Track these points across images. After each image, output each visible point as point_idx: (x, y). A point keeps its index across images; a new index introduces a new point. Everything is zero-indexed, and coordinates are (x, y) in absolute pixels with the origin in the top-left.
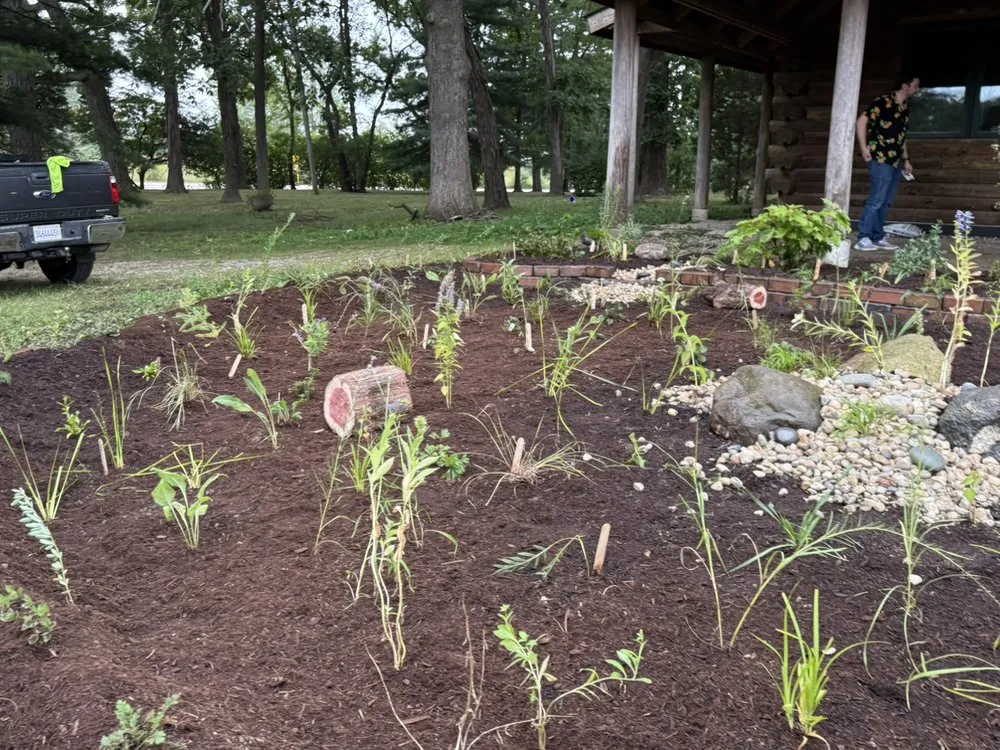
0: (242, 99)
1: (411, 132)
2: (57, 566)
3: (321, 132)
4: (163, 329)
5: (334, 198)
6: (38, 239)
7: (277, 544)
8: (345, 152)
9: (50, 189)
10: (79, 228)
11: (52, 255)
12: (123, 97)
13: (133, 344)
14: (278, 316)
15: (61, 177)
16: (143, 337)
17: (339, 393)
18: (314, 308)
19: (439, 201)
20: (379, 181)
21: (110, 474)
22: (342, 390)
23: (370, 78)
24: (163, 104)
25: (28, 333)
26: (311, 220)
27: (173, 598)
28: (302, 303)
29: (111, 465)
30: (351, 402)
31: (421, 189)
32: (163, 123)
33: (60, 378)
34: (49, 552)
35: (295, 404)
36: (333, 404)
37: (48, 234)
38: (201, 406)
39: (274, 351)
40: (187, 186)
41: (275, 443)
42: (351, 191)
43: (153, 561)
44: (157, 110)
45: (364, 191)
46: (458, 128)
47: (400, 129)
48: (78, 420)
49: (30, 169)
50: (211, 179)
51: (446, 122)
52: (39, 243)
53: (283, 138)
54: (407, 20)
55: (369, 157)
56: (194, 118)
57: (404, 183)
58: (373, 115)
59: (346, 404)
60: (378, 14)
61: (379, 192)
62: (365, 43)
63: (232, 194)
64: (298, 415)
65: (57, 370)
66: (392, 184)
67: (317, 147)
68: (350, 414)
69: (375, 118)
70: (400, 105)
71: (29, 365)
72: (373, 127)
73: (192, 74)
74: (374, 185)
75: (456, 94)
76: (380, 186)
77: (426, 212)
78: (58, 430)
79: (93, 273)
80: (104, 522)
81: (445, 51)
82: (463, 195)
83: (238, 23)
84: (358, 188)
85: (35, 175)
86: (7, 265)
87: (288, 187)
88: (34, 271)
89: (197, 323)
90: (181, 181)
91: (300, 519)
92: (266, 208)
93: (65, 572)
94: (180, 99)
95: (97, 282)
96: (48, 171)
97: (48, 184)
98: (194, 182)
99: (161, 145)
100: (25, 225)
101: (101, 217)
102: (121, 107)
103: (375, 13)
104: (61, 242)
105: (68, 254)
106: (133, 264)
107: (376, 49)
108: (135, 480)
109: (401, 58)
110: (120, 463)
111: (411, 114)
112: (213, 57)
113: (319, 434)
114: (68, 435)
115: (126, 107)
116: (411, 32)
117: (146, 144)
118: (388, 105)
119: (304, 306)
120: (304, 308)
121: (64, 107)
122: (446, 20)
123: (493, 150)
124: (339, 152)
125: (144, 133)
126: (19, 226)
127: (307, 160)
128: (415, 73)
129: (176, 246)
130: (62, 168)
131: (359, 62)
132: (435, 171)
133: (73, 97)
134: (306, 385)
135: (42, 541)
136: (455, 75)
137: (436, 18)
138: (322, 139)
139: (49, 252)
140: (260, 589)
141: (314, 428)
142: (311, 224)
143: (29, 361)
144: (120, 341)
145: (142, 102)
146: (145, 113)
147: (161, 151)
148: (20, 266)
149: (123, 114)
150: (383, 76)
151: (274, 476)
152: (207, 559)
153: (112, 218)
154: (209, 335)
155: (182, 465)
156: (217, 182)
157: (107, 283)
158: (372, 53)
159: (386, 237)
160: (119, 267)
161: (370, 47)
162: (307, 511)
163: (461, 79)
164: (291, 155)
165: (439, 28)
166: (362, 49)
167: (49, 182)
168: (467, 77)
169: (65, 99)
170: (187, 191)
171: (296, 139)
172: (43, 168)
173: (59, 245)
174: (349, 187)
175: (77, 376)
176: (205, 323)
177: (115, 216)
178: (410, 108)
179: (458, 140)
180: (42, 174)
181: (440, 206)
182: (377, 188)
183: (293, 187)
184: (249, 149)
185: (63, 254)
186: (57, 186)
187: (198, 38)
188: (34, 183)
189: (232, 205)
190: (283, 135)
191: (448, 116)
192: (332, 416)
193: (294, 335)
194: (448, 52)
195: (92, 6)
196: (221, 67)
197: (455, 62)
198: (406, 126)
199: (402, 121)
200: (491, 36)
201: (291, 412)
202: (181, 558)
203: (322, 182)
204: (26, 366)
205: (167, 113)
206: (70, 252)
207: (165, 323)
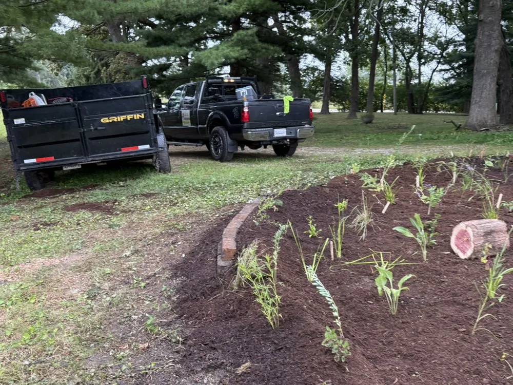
0: (361, 67)
1: (452, 82)
2: (336, 314)
3: (400, 82)
4: (346, 184)
5: (405, 116)
6: (276, 135)
7: (445, 323)
8: (414, 92)
9: (283, 111)
10: (294, 130)
11: (281, 143)
12: (305, 68)
13: (332, 191)
14: (402, 181)
15: (289, 106)
16: (337, 188)
17: (463, 233)
18: (423, 178)
19: (475, 119)
20: (430, 108)
21: (334, 260)
22: (466, 231)
23: (431, 53)
24: (323, 71)
25: (277, 180)
26: (396, 129)
27: (390, 343)
28: (417, 175)
29: (335, 255)
30: (472, 238)
31: (454, 112)
32: (322, 80)
33: (302, 206)
34: (331, 305)
35: (432, 235)
36: (458, 238)
37: (280, 133)
38: (372, 228)
39: (404, 201)
40: (330, 111)
41: (425, 257)
42: (414, 113)
43: (372, 317)
44: (319, 74)
45: (422, 114)
46: (491, 78)
47: (447, 80)
48: (315, 229)
49: (276, 102)
50: (341, 107)
51: (484, 75)
52: (277, 137)
53: (380, 86)
54: (456, 21)
55: (426, 96)
56: (337, 77)
57: (443, 109)
58: (431, 73)
59: (468, 240)
60: (440, 19)
61: (429, 114)
62: (430, 35)
63: (352, 115)
64: (433, 241)
65: (300, 201)
66: (437, 109)
67: (399, 90)
68: (471, 246)
69: (432, 74)
70: (447, 67)
71: (289, 197)
72: (431, 79)
73: (339, 55)
74: (426, 110)
75: (492, 59)
76: (430, 110)
77: (466, 126)
78: (305, 232)
79: (296, 152)
80: (337, 287)
81: (488, 36)
82: (490, 116)
83: (364, 28)
84: (418, 112)
85: (278, 105)
86: (260, 147)
87: (379, 111)
88: (270, 150)
89: (371, 183)
90: (328, 108)
91: (454, 308)
92: (370, 122)
93: (339, 318)
94: (332, 68)
95: (297, 157)
96: (283, 103)
97: (282, 109)
98: (333, 109)
99: (320, 91)
100: (271, 129)
101: (304, 126)
102: (303, 73)
103: (438, 19)
104: (286, 137)
105: (288, 143)
106: (312, 149)
107: (436, 37)
108: (348, 266)
109: (450, 42)
110: (339, 255)
111: (453, 72)
112: (351, 47)
113: (447, 254)
114: (310, 236)
115: (305, 72)
116: (458, 27)
117: (313, 90)
118: (441, 67)
119: (418, 176)
120: (418, 178)
121: (279, 73)
122: (490, 18)
123: (508, 91)
124: (410, 92)
125: (312, 85)
126: (269, 129)
127: (392, 97)
128: (457, 50)
129: (330, 140)
130: (290, 101)
131: (427, 45)
132: (474, 102)
133: (283, 68)
134: (432, 224)
135: (327, 299)
136: (493, 49)
137: (484, 18)
138: (401, 86)
139: (280, 142)
140: (443, 351)
141: (442, 251)
142: (396, 130)
143: (288, 196)
144: (327, 189)
145: (314, 69)
146: (314, 75)
147: (319, 94)
148: (265, 147)
149: (304, 76)
150: (439, 52)
151: (430, 278)
152: (403, 323)
153: (309, 126)
154: (375, 190)
155: (376, 262)
156: (344, 109)
157: (302, 157)
158: (434, 40)
159: (444, 139)
160: (305, 150)
161: (433, 37)
162: (458, 304)
163: (496, 51)
164: (383, 95)
165: (485, 23)
166: (429, 38)
167: (283, 109)
168: (500, 50)
169: (279, 69)
170: (330, 113)
171: (386, 87)
172: (282, 102)
173: (285, 138)
174: (413, 111)
175: (309, 205)
176: (375, 183)
177: (310, 125)
178: (453, 68)
179: (490, 85)
180: (281, 104)
181: (475, 122)
182: (428, 112)
183: (382, 111)
184: (362, 92)
185: (286, 142)
186: (287, 110)
187: (343, 37)
188: (277, 108)
189: (352, 120)
190: (380, 84)
191: (485, 71)
192: (456, 245)
193: (415, 192)
194: (490, 36)
195: (296, 24)
196: (355, 50)
197: (494, 41)
198: (450, 78)
199: (447, 75)
200: (507, 26)
201: (429, 240)
202: (386, 318)
203: (398, 108)
204: (287, 198)
205: (325, 75)
206: (289, 142)
207: (347, 181)
